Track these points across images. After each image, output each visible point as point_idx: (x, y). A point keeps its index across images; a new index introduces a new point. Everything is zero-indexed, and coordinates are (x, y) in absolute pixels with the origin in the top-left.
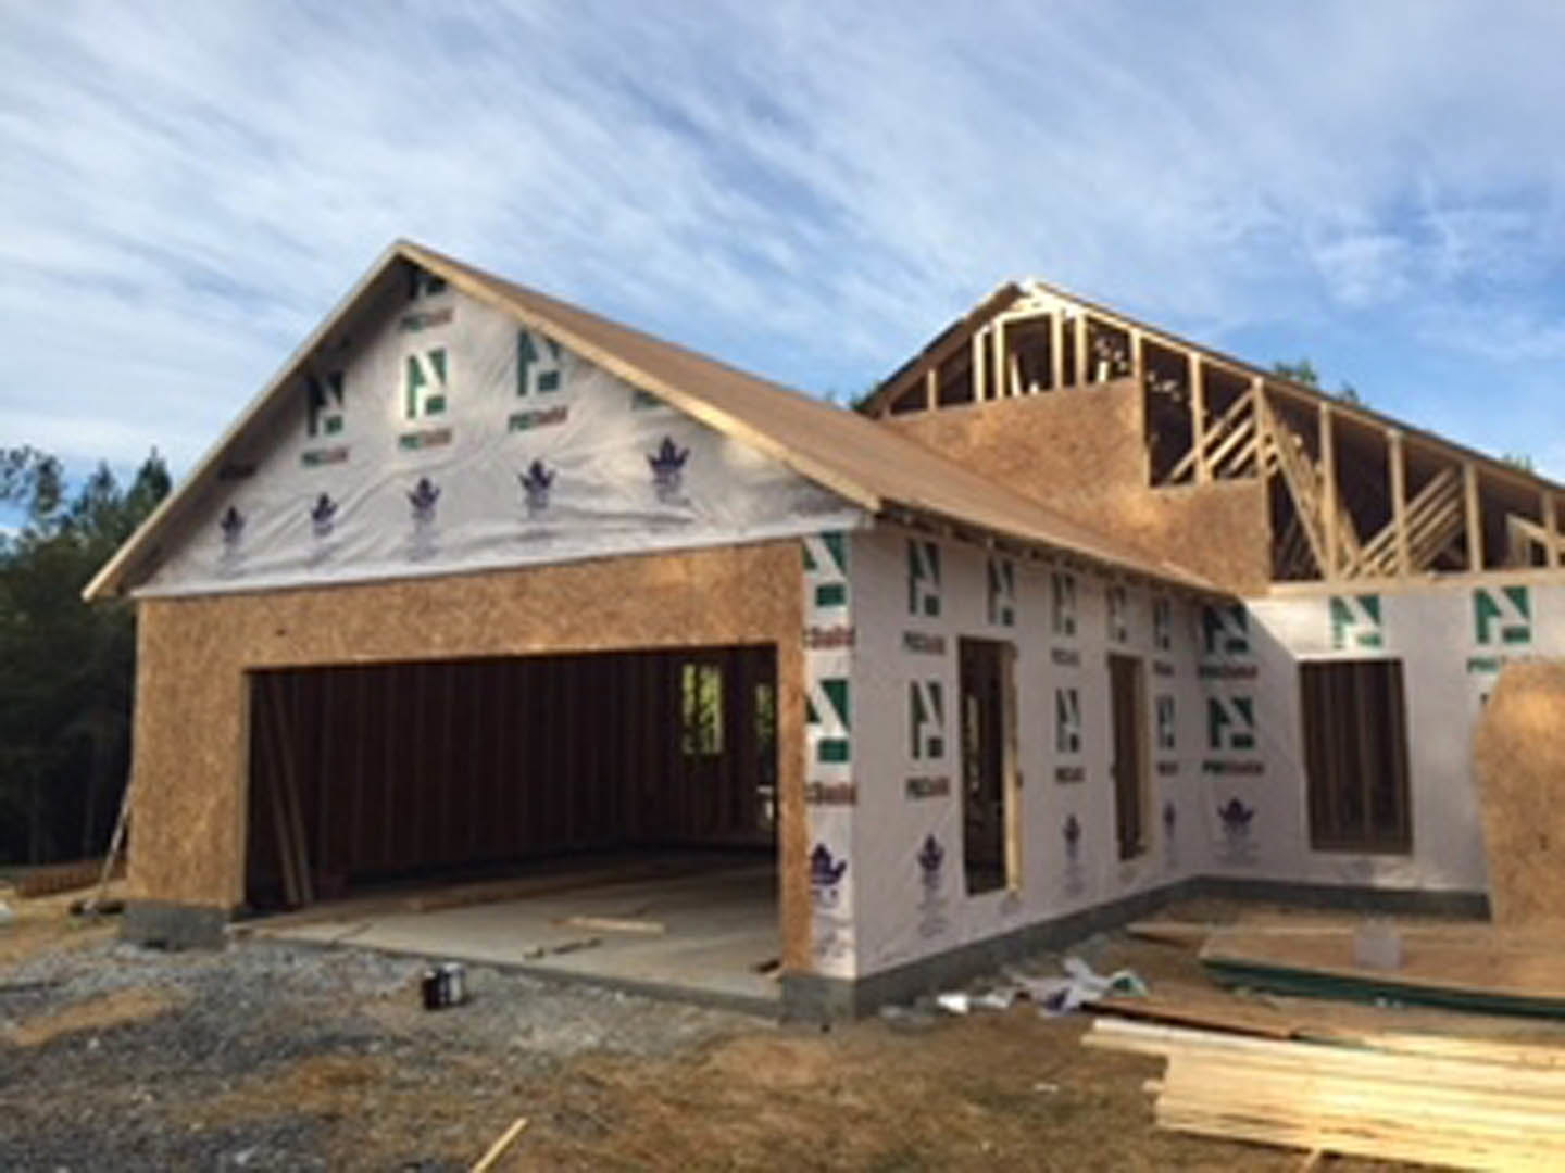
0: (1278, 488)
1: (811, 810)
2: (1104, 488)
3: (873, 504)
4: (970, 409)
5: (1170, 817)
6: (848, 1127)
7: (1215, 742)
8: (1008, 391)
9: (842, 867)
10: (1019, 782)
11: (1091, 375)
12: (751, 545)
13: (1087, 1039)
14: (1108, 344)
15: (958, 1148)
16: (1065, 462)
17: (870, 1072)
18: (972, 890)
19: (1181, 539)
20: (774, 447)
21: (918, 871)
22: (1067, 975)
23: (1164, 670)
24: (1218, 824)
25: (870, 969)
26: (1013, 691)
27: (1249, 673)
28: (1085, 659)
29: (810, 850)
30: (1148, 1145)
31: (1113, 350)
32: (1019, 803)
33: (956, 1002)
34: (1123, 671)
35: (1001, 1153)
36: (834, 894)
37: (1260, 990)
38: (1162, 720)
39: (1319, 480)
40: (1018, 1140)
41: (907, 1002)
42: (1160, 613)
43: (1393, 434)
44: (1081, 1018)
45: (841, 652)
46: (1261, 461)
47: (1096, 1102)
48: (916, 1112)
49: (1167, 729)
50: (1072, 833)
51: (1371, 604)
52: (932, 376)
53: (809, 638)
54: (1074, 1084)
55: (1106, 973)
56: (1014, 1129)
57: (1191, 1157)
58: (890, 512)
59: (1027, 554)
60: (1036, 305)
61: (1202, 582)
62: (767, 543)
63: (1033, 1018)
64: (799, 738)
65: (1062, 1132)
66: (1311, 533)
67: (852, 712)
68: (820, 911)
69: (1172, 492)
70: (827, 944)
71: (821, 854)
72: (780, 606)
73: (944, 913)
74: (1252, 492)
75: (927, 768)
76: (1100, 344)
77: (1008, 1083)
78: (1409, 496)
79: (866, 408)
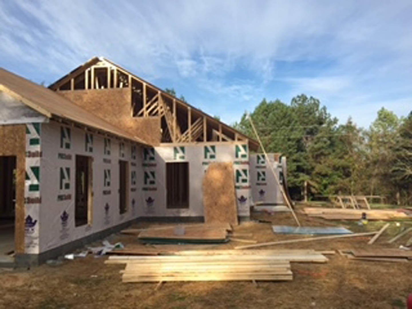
0: (163, 119)
1: (26, 205)
2: (120, 116)
3: (49, 115)
4: (84, 91)
5: (133, 202)
6: (33, 295)
7: (146, 183)
8: (95, 87)
9: (36, 221)
10: (92, 194)
11: (118, 86)
12: (8, 125)
13: (106, 262)
14: (123, 78)
15: (67, 297)
16: (110, 108)
17: (42, 279)
18: (77, 225)
19: (139, 131)
20: (17, 95)
21: (61, 221)
22: (103, 245)
23: (133, 164)
24: (145, 203)
25: (43, 251)
26: (92, 170)
27: (155, 165)
28: (112, 162)
29: (26, 217)
30: (119, 287)
31: (124, 80)
32: (92, 200)
33: (70, 257)
34: (123, 165)
35: (79, 295)
36: (33, 230)
37: (152, 244)
38: (132, 177)
39: (173, 118)
40: (84, 291)
41: (56, 258)
42: (133, 150)
43: (189, 108)
44: (106, 256)
45: (38, 159)
46: (159, 112)
47: (107, 278)
48: (55, 288)
49: (134, 180)
50: (107, 208)
51: (183, 149)
52: (73, 81)
53: (28, 154)
54: (102, 274)
55: (113, 244)
56: (84, 289)
57: (131, 288)
58: (54, 118)
59: (97, 132)
60: (104, 64)
61: (144, 142)
62: (13, 125)
63: (92, 258)
64: (23, 184)
65: (97, 287)
66: (170, 132)
67: (40, 176)
68: (28, 235)
69: (137, 118)
70: (31, 244)
71: (29, 218)
72: (17, 144)
73: (68, 232)
74: (157, 120)
75: (64, 192)
76: (121, 78)
77: (83, 277)
78: (192, 123)
79: (52, 87)
